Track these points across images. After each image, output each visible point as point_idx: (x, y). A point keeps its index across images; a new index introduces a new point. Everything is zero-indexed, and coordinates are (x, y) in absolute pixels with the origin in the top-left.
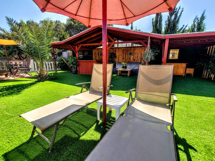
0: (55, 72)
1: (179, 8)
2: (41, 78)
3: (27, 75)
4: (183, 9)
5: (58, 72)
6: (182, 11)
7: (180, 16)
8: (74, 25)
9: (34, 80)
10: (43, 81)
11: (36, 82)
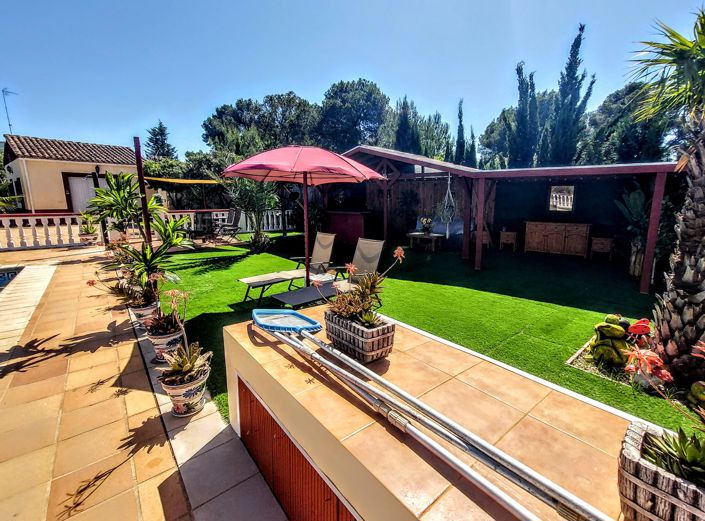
0: (281, 234)
1: (583, 77)
2: (256, 247)
3: (234, 241)
4: (594, 77)
5: (289, 234)
6: (592, 83)
7: (588, 94)
8: (341, 107)
9: (244, 251)
10: (258, 253)
11: (248, 253)
